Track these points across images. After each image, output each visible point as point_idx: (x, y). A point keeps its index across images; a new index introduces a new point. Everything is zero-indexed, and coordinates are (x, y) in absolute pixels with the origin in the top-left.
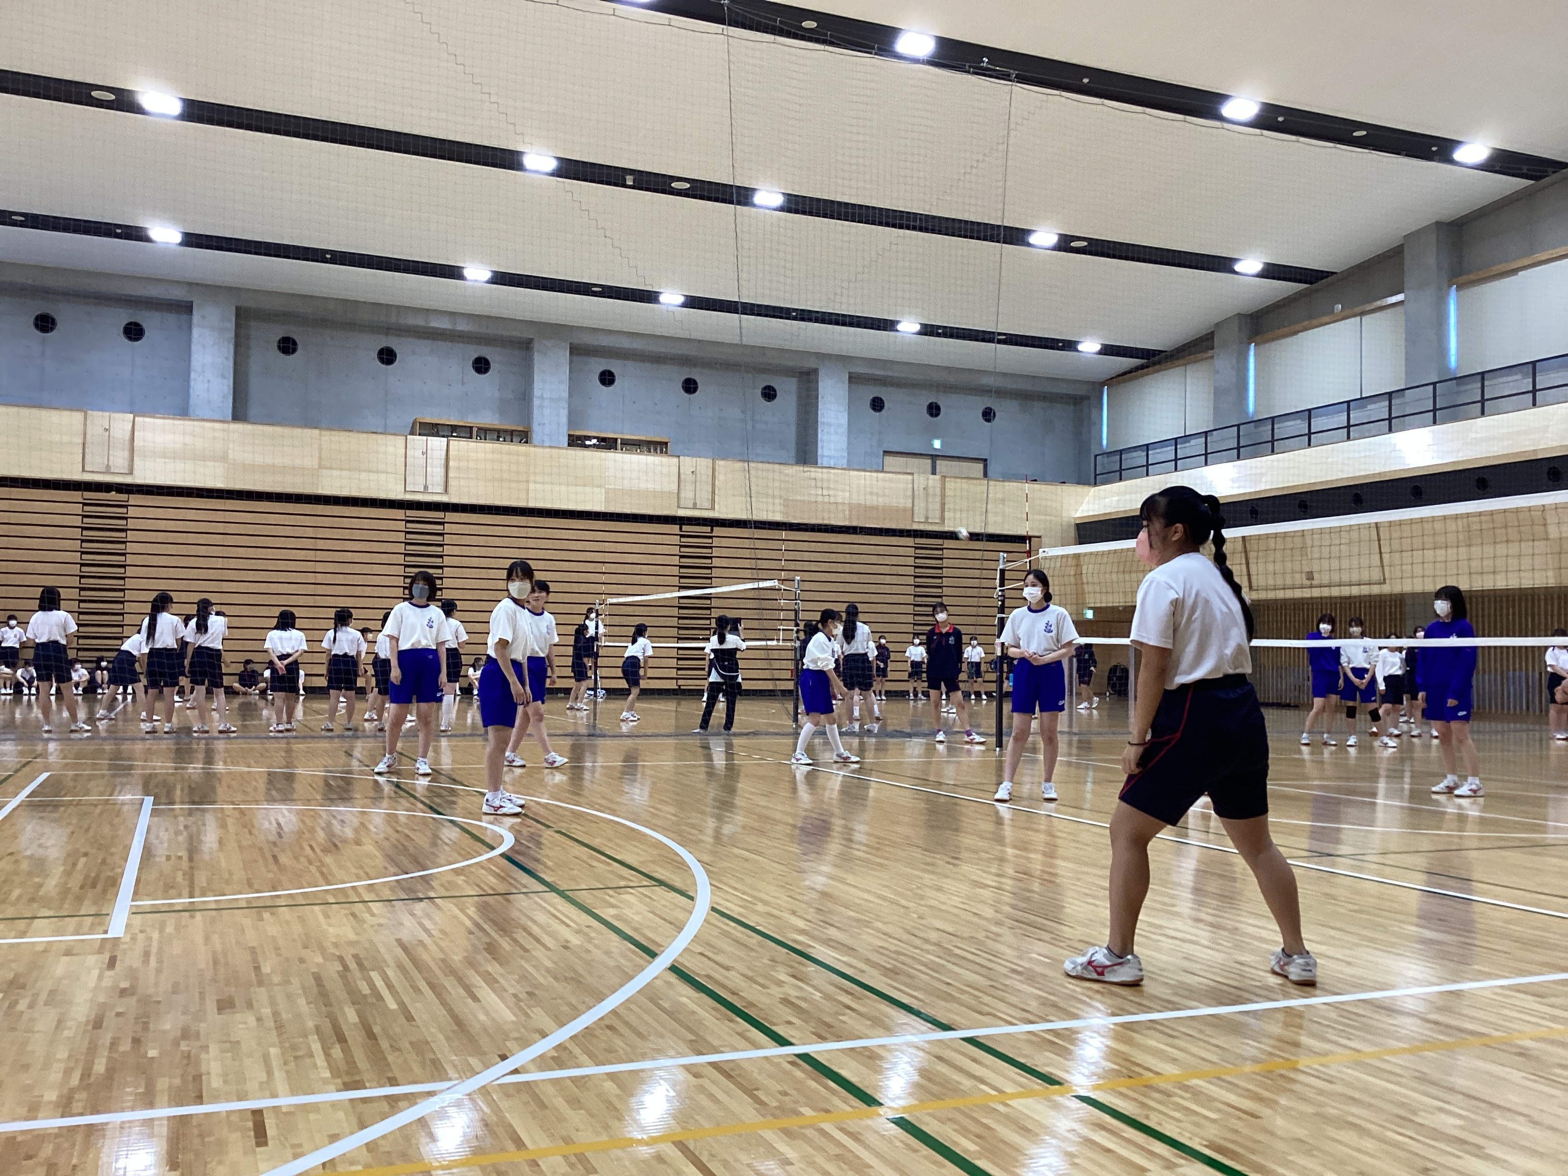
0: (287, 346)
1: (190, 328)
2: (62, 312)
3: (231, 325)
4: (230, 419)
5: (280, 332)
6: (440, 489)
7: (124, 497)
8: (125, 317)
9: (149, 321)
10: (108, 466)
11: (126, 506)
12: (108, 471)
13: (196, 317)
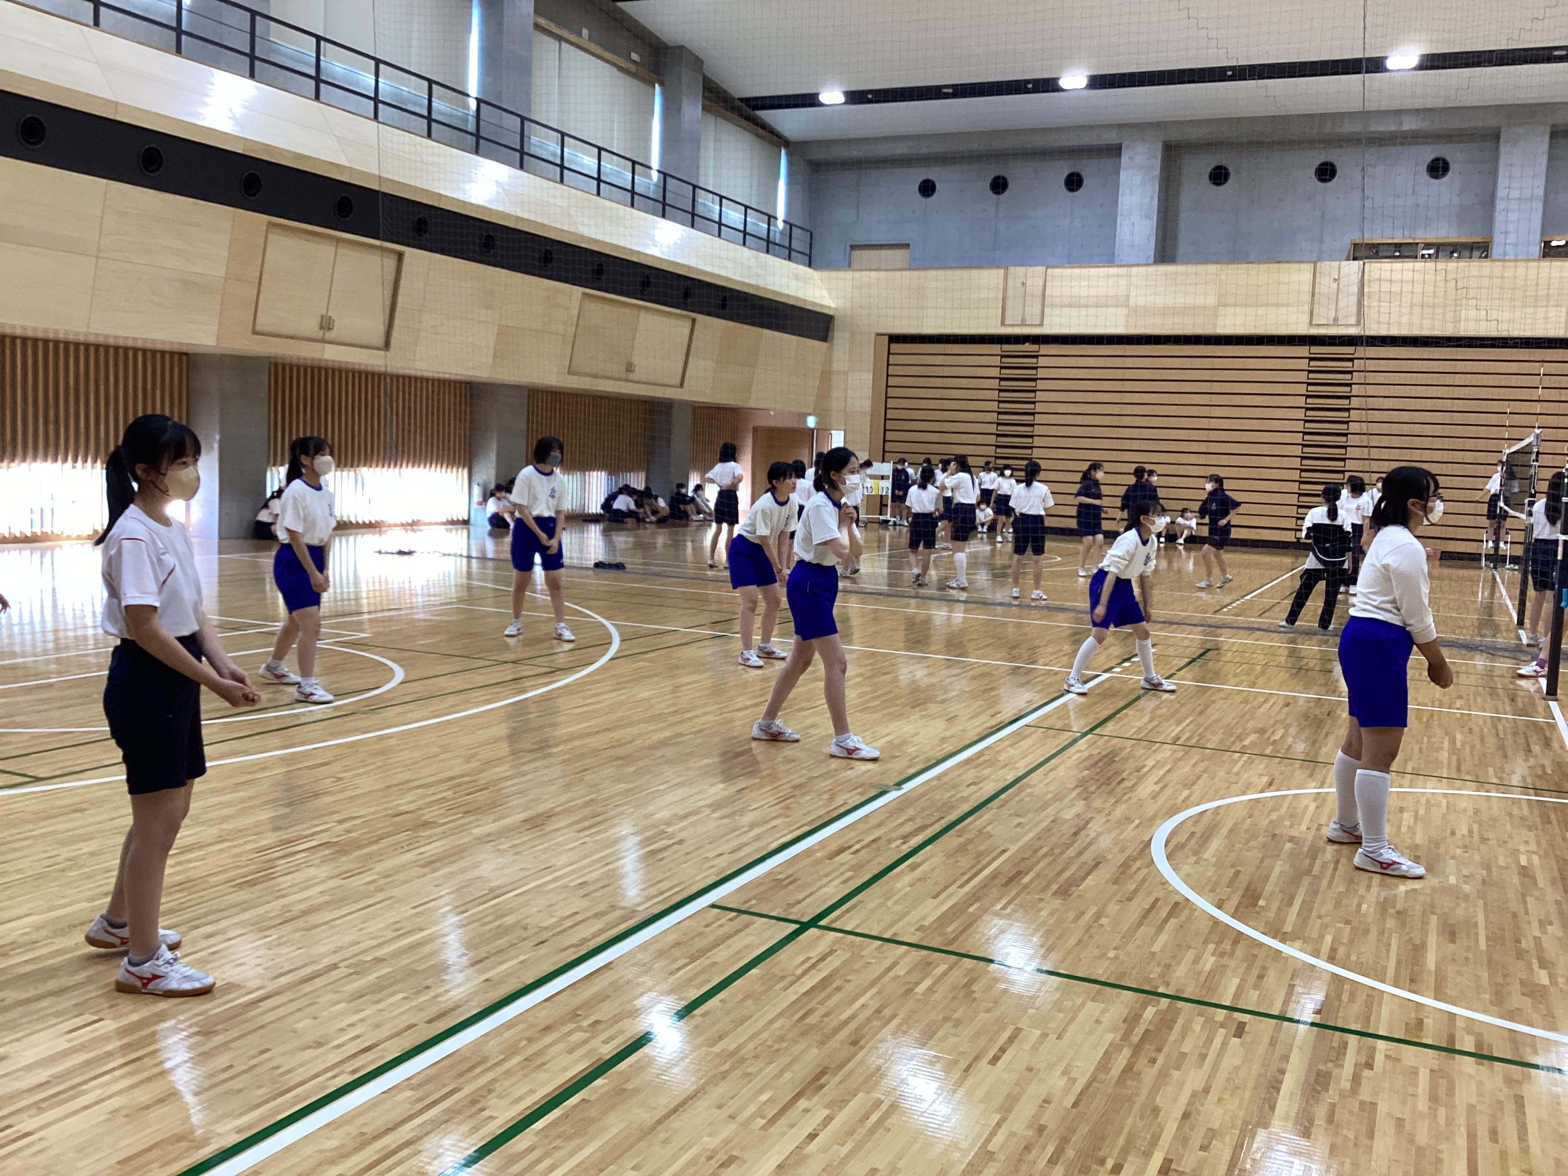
0: (1219, 176)
1: (1117, 173)
2: (1015, 173)
3: (1158, 162)
4: (1152, 260)
5: (1211, 162)
6: (1353, 320)
7: (1035, 347)
8: (1065, 169)
9: (1088, 169)
10: (1023, 320)
11: (1036, 357)
12: (1023, 324)
13: (1124, 159)
